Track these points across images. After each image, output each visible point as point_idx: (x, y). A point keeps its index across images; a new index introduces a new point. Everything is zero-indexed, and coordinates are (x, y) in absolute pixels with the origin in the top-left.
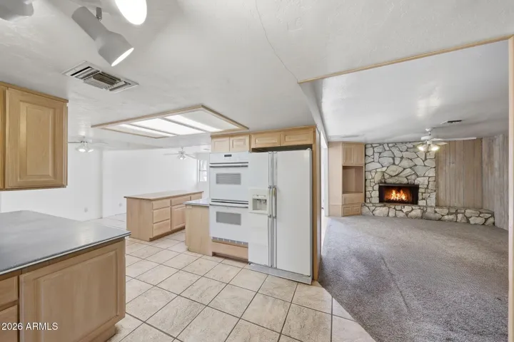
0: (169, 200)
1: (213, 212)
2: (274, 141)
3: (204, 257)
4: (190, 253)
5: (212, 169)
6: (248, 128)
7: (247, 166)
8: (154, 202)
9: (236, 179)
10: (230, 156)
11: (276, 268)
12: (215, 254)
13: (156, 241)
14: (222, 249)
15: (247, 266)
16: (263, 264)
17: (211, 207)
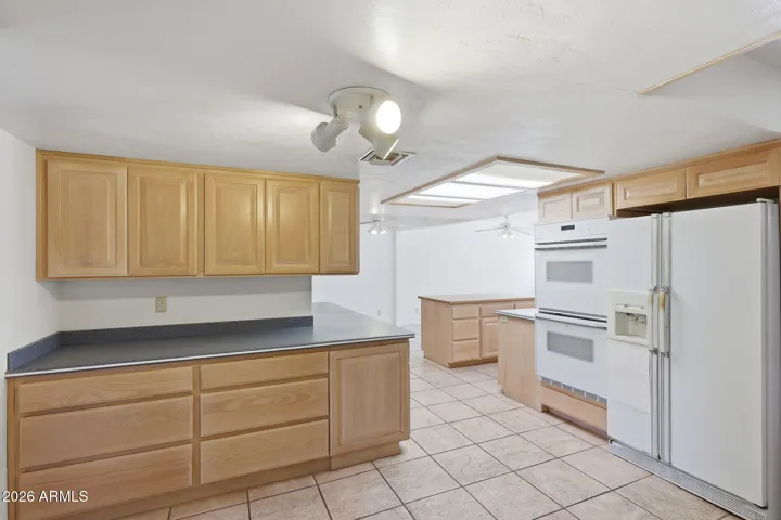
0: (477, 307)
1: (541, 331)
2: (668, 191)
3: (528, 409)
4: (504, 398)
5: (539, 253)
6: (604, 172)
7: (605, 246)
8: (454, 308)
9: (584, 272)
10: (572, 227)
11: (670, 465)
12: (546, 410)
13: (459, 369)
14: (560, 403)
15: (606, 446)
16: (641, 449)
17: (537, 321)
